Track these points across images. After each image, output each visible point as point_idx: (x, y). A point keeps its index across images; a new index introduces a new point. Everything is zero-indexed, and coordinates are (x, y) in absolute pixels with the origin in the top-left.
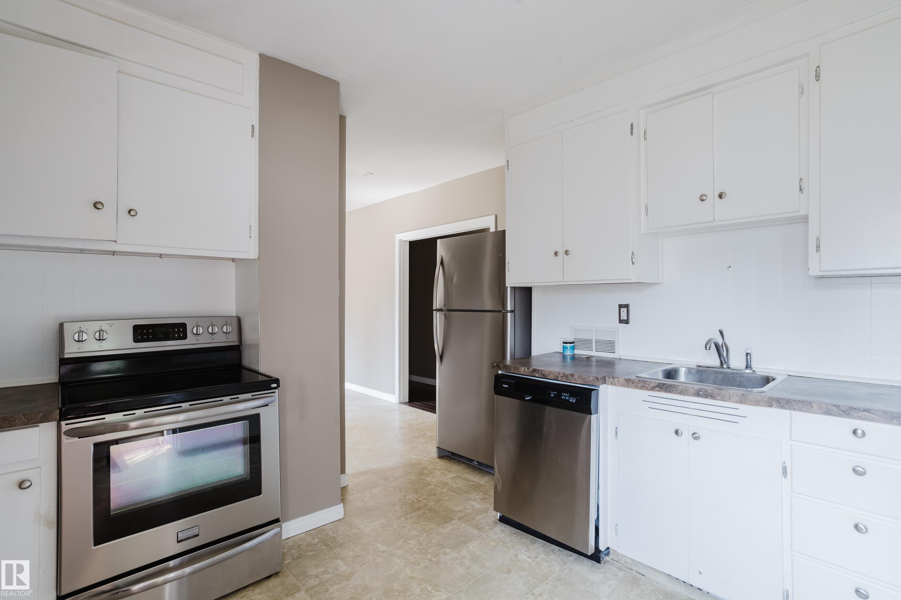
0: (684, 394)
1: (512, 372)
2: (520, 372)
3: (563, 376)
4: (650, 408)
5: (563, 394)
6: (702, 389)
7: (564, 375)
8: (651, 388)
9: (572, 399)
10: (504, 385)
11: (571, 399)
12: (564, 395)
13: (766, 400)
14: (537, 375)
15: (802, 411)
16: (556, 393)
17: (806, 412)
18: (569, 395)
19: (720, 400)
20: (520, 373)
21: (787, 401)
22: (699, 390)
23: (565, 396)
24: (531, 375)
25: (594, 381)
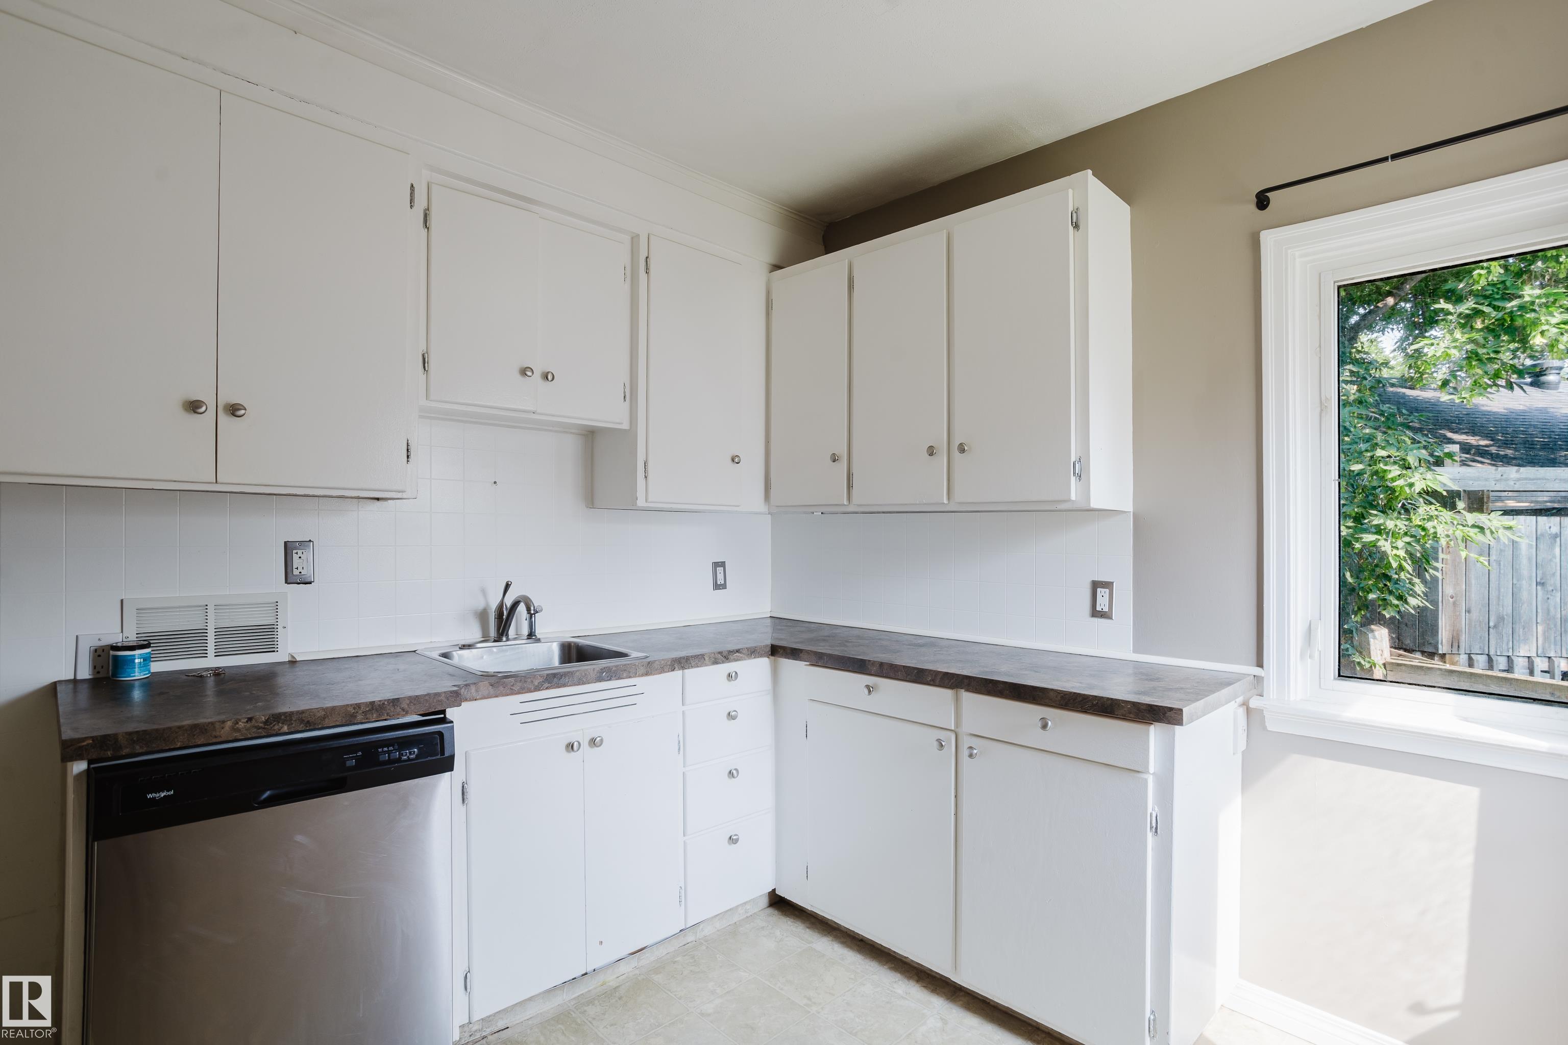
0: (584, 683)
1: (179, 745)
2: (216, 737)
3: (369, 710)
4: (522, 724)
5: (380, 750)
6: (605, 668)
7: (372, 708)
8: (536, 686)
9: (406, 755)
10: (150, 796)
11: (404, 754)
12: (383, 751)
13: (669, 663)
14: (285, 729)
15: (698, 667)
16: (360, 753)
17: (701, 667)
18: (396, 747)
19: (626, 678)
20: (214, 740)
21: (687, 659)
22: (602, 670)
23: (389, 752)
24: (264, 734)
25: (448, 700)
